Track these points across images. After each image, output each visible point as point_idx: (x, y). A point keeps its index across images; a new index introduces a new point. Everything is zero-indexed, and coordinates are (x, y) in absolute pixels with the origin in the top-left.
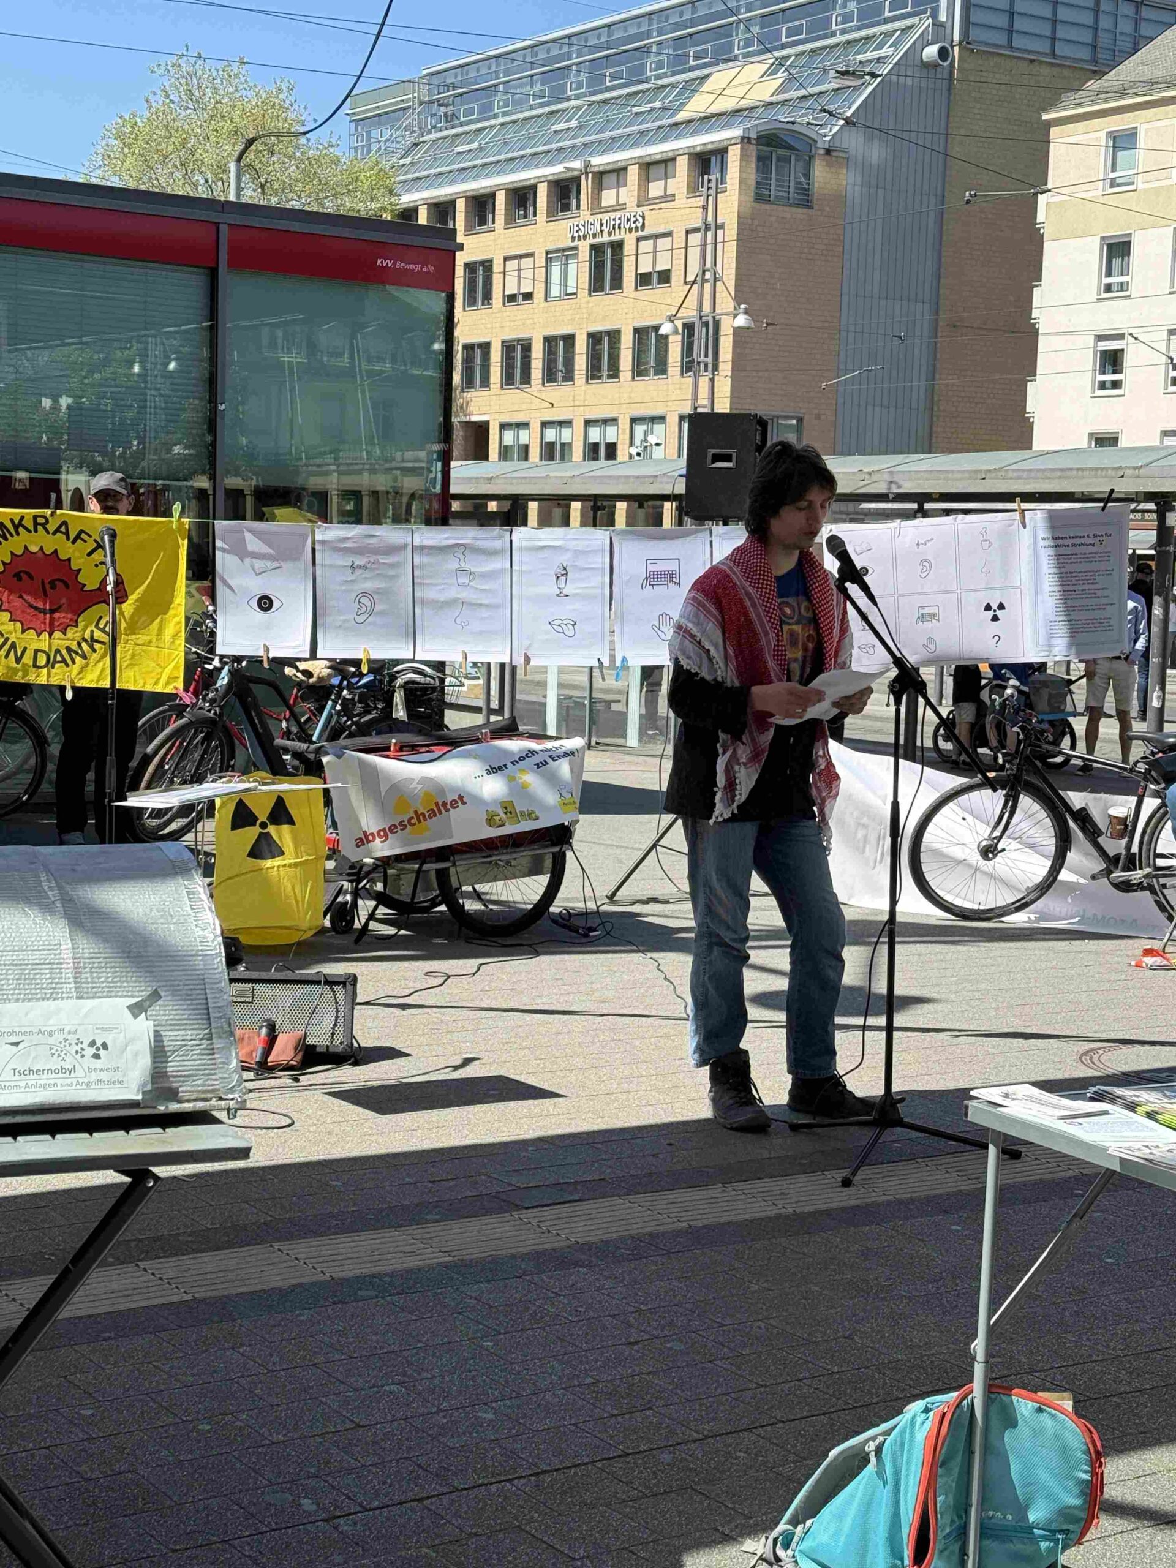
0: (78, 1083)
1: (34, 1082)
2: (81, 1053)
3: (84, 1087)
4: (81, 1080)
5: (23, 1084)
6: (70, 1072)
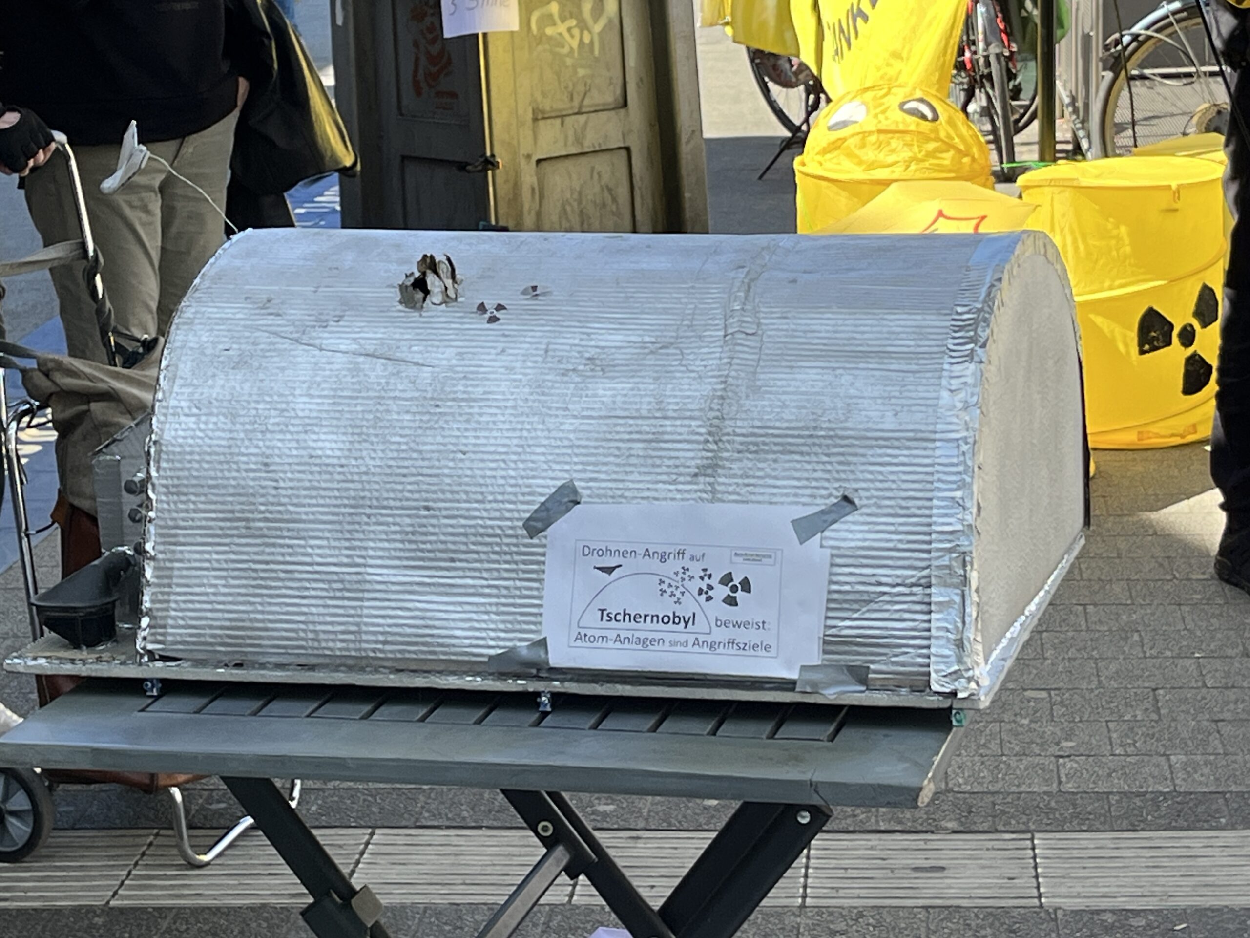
0: (696, 642)
1: (629, 634)
2: (706, 593)
3: (705, 650)
4: (702, 638)
5: (612, 635)
6: (686, 623)
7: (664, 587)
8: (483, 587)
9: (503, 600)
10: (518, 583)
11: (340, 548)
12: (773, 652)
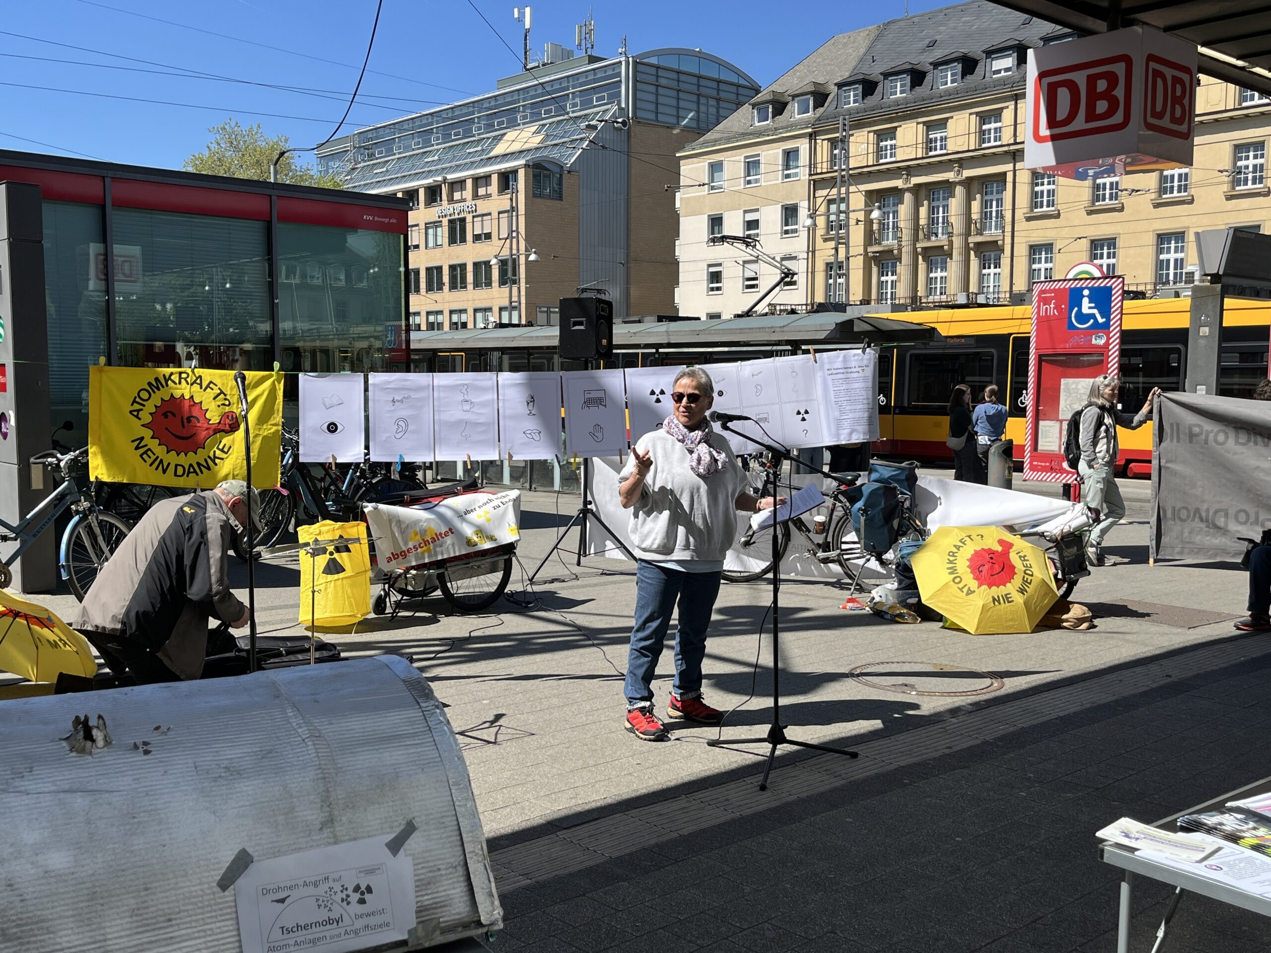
0: (346, 933)
1: (303, 939)
2: (346, 900)
3: (352, 935)
4: (348, 929)
5: (292, 942)
6: (338, 922)
7: (320, 902)
8: (194, 933)
9: (209, 939)
10: (218, 924)
11: (83, 933)
12: (391, 927)
